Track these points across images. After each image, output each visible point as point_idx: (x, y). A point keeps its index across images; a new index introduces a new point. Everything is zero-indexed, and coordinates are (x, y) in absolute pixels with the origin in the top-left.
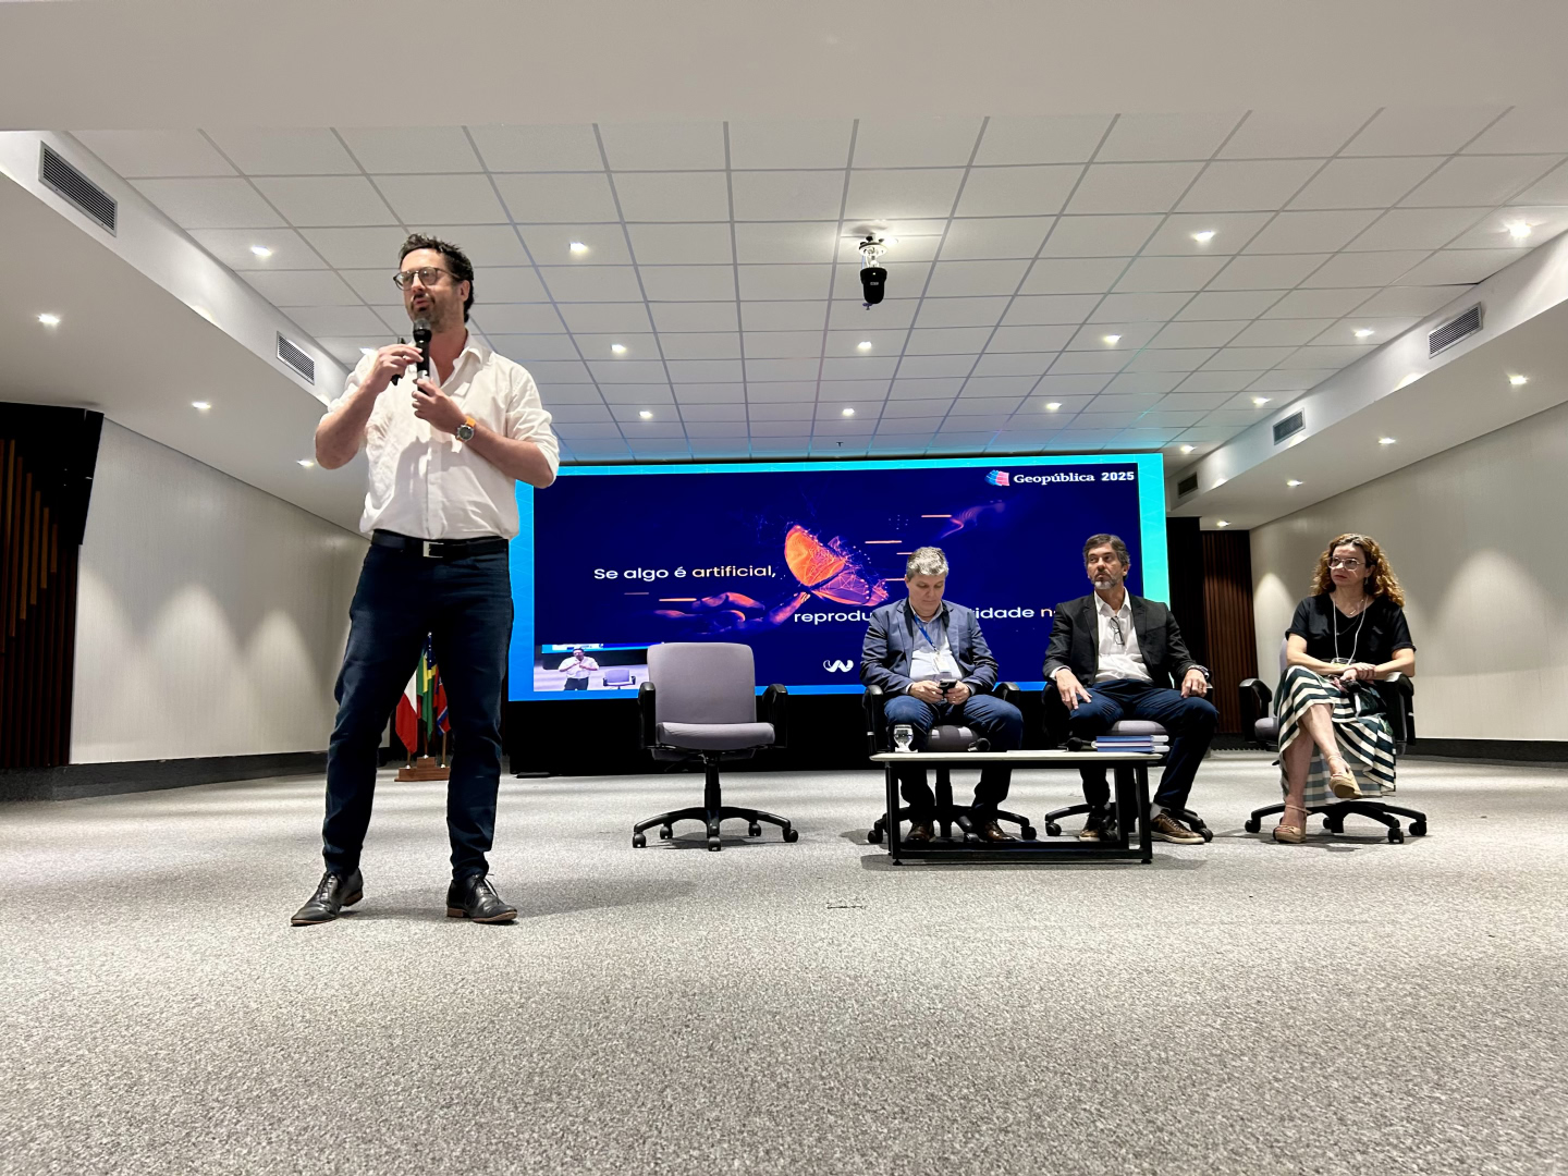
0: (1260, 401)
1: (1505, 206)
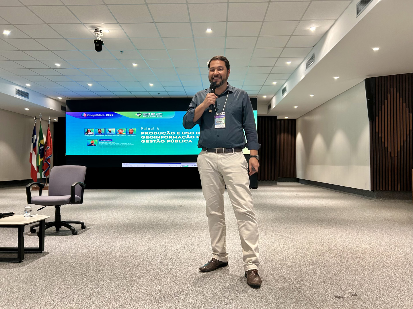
0: (275, 83)
1: (301, 20)
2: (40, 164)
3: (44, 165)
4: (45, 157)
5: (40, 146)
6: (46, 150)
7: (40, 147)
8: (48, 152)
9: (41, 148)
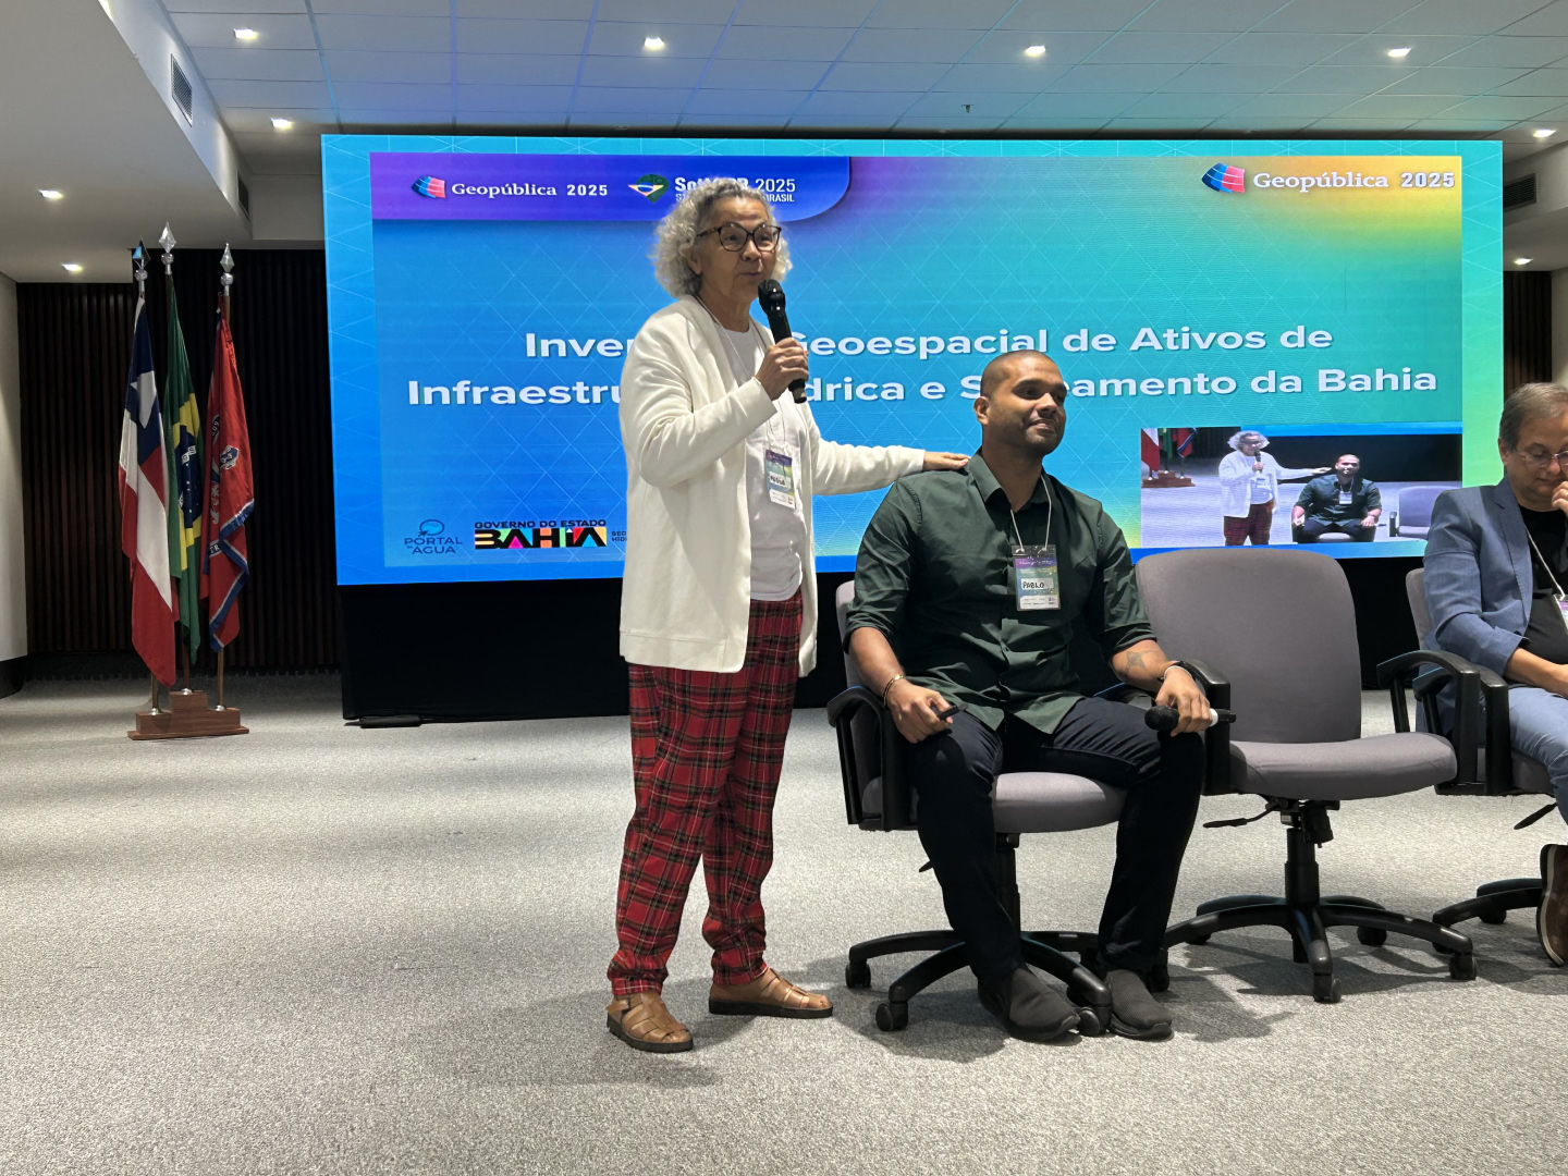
2: (184, 566)
3: (208, 573)
4: (215, 515)
5: (177, 441)
6: (216, 469)
7: (182, 450)
8: (231, 485)
9: (186, 457)
